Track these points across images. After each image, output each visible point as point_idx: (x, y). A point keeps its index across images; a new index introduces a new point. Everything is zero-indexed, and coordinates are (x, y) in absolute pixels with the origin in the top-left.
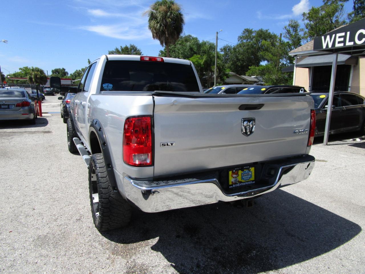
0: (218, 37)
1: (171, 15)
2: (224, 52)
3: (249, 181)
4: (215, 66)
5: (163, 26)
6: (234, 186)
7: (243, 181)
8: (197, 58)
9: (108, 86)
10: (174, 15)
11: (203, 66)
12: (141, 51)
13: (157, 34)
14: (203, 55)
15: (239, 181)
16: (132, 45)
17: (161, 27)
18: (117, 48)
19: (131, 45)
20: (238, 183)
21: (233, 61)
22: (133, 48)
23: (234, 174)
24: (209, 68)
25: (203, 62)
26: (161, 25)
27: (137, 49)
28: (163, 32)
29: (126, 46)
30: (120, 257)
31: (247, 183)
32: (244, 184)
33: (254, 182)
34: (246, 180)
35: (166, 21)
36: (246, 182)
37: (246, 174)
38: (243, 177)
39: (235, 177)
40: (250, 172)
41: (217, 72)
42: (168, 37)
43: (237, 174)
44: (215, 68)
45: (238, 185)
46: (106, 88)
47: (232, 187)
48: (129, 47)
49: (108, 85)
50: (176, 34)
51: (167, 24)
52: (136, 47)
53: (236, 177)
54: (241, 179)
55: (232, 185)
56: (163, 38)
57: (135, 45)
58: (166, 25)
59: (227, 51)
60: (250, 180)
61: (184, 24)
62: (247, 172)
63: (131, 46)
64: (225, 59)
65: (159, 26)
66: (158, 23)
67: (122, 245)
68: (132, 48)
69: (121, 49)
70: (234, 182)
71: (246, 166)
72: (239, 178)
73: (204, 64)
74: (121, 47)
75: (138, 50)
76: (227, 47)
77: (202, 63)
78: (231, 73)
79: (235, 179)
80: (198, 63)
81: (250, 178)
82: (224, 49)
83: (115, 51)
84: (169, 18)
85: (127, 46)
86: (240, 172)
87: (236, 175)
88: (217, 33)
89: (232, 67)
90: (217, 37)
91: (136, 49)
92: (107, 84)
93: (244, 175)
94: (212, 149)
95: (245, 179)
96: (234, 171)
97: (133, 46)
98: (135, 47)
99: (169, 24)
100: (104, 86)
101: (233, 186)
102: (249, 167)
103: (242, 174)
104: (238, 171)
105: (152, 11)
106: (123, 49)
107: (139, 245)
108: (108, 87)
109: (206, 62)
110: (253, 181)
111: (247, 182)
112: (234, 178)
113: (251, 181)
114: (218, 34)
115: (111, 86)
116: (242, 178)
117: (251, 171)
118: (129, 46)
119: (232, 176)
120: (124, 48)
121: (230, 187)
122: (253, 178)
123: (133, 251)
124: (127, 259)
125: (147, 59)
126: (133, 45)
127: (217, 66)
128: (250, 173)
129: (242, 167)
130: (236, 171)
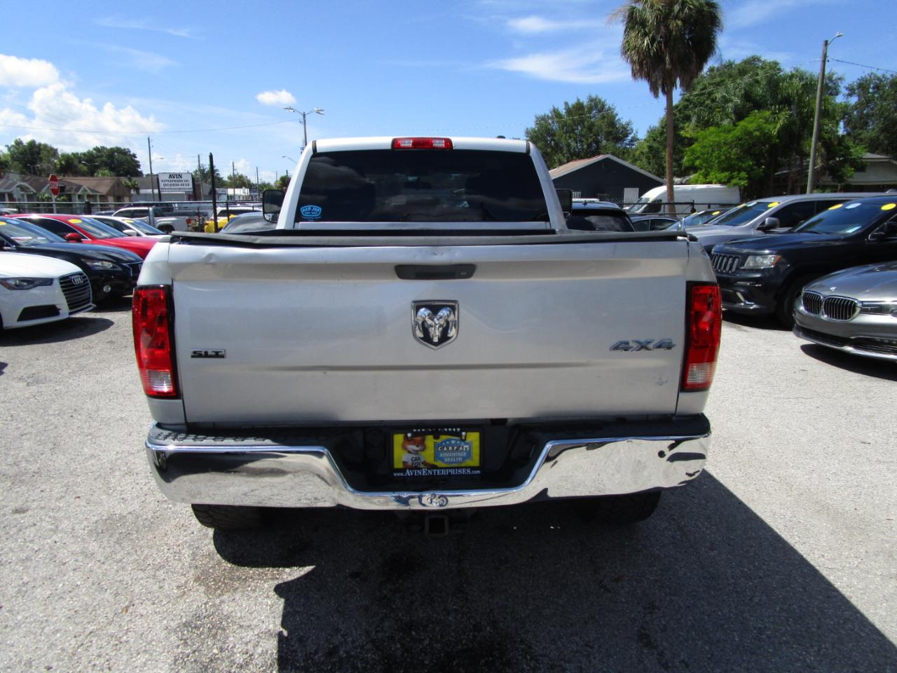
0: (828, 54)
1: (682, 10)
2: (859, 96)
3: (462, 468)
4: (813, 139)
5: (659, 42)
6: (408, 473)
7: (439, 464)
8: (761, 118)
9: (311, 211)
10: (690, 9)
11: (777, 141)
12: (615, 112)
13: (641, 64)
14: (780, 110)
15: (425, 463)
16: (594, 96)
17: (652, 45)
18: (556, 107)
19: (590, 96)
20: (422, 466)
21: (885, 118)
22: (596, 106)
23: (410, 444)
24: (795, 146)
25: (776, 130)
26: (653, 40)
27: (607, 107)
28: (657, 59)
29: (578, 100)
30: (202, 589)
31: (452, 472)
32: (443, 472)
33: (478, 472)
34: (447, 463)
35: (667, 27)
36: (450, 468)
37: (450, 448)
38: (441, 455)
39: (414, 450)
40: (466, 444)
41: (822, 156)
42: (671, 70)
43: (422, 444)
44: (812, 144)
46: (307, 216)
47: (402, 474)
48: (585, 104)
49: (312, 208)
50: (694, 60)
51: (670, 36)
52: (603, 100)
53: (416, 452)
54: (433, 459)
55: (403, 470)
56: (657, 73)
57: (600, 97)
58: (668, 39)
59: (869, 92)
60: (463, 465)
61: (722, 31)
62: (453, 442)
63: (591, 100)
64: (861, 117)
65: (648, 44)
66: (645, 34)
67: (229, 565)
68: (593, 103)
69: (565, 109)
71: (452, 428)
73: (779, 136)
74: (566, 104)
75: (609, 109)
76: (870, 81)
77: (775, 133)
78: (869, 155)
79: (413, 455)
80: (761, 133)
81: (464, 459)
82: (862, 87)
83: (550, 115)
84: (676, 17)
85: (581, 101)
86: (430, 440)
87: (417, 446)
88: (826, 43)
89: (882, 137)
90: (825, 56)
91: (603, 106)
92: (309, 207)
93: (445, 449)
94: (329, 373)
95: (446, 460)
96: (409, 435)
97: (596, 99)
98: (600, 101)
99: (676, 35)
100: (303, 210)
101: (405, 474)
102: (461, 431)
103: (436, 446)
104: (423, 435)
105: (633, 5)
106: (569, 108)
107: (259, 575)
108: (311, 214)
109: (785, 130)
110: (473, 468)
111: (454, 468)
112: (409, 452)
113: (466, 468)
114: (829, 47)
115: (318, 209)
116: (436, 457)
117: (468, 440)
118: (585, 101)
119: (404, 447)
120: (574, 107)
121: (395, 475)
122: (475, 461)
123: (237, 584)
124: (211, 597)
125: (409, 144)
126: (597, 96)
127: (819, 138)
128: (467, 446)
129: (436, 428)
130: (415, 435)
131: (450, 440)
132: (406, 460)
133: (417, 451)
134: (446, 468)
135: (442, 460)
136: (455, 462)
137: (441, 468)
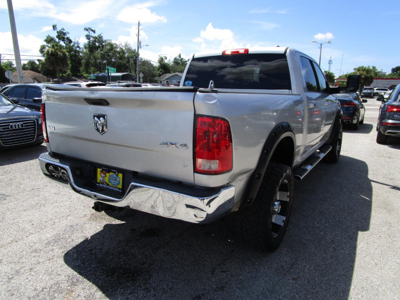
6: (101, 185)
7: (110, 184)
9: (188, 83)
15: (106, 182)
20: (105, 183)
23: (102, 173)
31: (113, 188)
32: (111, 188)
33: (121, 191)
34: (113, 184)
36: (113, 187)
37: (113, 178)
38: (111, 180)
40: (118, 178)
43: (105, 174)
45: (105, 186)
47: (99, 185)
55: (99, 183)
60: (117, 187)
70: (102, 181)
71: (114, 170)
72: (107, 180)
81: (117, 184)
86: (107, 174)
95: (112, 183)
96: (101, 169)
102: (117, 172)
103: (109, 176)
104: (106, 171)
110: (120, 189)
112: (102, 177)
113: (118, 188)
115: (191, 82)
116: (109, 181)
117: (119, 176)
119: (100, 174)
121: (97, 184)
122: (120, 186)
129: (109, 169)
130: (103, 170)
131: (113, 175)
132: (100, 179)
133: (104, 177)
134: (112, 186)
135: (111, 182)
136: (115, 185)
137: (110, 186)
